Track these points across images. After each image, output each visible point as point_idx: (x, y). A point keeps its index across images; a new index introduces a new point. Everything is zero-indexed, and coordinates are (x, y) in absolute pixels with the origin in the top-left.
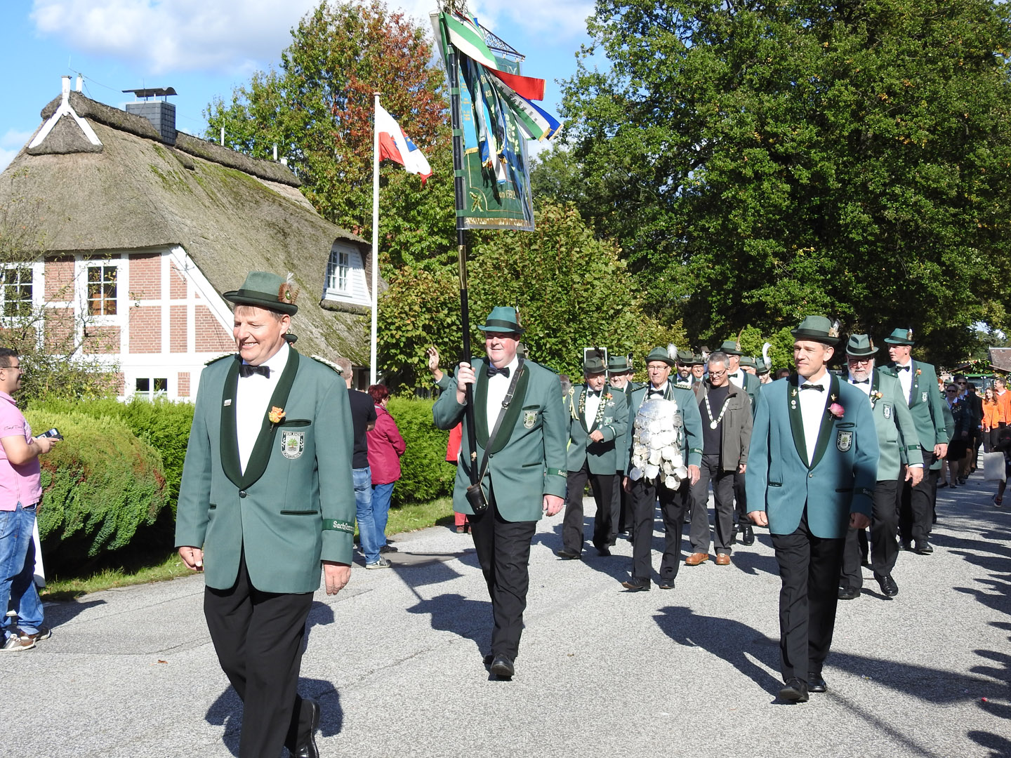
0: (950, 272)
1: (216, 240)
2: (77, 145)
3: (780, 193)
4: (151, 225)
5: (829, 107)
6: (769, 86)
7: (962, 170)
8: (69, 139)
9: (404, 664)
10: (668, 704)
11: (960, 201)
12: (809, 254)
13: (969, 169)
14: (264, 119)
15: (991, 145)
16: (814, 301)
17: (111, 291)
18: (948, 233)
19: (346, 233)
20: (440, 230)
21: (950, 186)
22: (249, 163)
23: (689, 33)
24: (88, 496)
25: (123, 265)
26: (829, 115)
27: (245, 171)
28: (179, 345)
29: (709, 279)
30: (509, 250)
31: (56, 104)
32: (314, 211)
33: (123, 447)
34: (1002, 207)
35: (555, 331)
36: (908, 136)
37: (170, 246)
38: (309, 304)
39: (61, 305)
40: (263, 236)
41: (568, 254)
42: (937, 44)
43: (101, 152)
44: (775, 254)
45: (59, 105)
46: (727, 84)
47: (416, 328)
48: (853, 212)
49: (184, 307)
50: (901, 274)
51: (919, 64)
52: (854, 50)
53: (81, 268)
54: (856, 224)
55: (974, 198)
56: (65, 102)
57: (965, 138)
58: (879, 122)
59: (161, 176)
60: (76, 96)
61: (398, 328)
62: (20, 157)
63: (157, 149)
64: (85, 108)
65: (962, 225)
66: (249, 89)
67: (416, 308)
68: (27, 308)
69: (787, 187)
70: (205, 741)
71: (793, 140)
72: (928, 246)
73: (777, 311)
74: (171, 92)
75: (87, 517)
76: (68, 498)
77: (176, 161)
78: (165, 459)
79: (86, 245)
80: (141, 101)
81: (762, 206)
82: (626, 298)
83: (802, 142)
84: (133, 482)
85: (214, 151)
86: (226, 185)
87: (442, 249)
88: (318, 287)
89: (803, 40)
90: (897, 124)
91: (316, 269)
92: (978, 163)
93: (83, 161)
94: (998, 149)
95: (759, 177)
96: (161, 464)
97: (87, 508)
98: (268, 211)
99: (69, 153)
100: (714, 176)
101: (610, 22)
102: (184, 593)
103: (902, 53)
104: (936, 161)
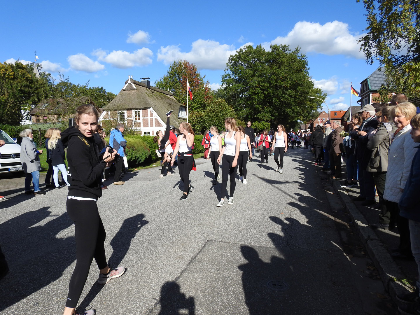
0: (293, 110)
1: (158, 106)
2: (132, 89)
4: (146, 103)
5: (271, 80)
6: (260, 76)
7: (296, 92)
8: (130, 88)
9: (193, 182)
10: (241, 189)
11: (295, 97)
13: (297, 91)
14: (166, 83)
15: (301, 87)
16: (268, 116)
17: (139, 116)
18: (293, 103)
19: (182, 105)
20: (199, 104)
21: (293, 94)
22: (164, 92)
23: (245, 66)
24: (136, 153)
25: (141, 111)
26: (271, 82)
27: (163, 93)
28: (152, 126)
29: (249, 112)
30: (212, 107)
32: (176, 100)
33: (142, 144)
34: (303, 98)
35: (221, 122)
36: (286, 85)
37: (149, 107)
38: (176, 118)
39: (130, 118)
40: (167, 105)
41: (223, 107)
42: (291, 68)
43: (136, 90)
44: (261, 108)
45: (128, 81)
46: (253, 76)
47: (195, 122)
49: (153, 119)
50: (284, 111)
51: (288, 72)
52: (276, 69)
53: (133, 111)
54: (276, 102)
55: (298, 97)
56: (129, 80)
57: (296, 86)
58: (280, 83)
59: (148, 94)
60: (131, 79)
61: (192, 122)
62: (121, 91)
63: (147, 89)
64: (133, 82)
65: (295, 102)
66: (163, 78)
67: (195, 118)
68: (124, 119)
70: (158, 196)
71: (265, 86)
72: (289, 105)
73: (261, 119)
74: (149, 78)
75: (136, 157)
76: (132, 154)
77: (150, 92)
78: (150, 146)
79: (134, 107)
80: (143, 80)
81: (259, 99)
82: (234, 116)
83: (266, 87)
84: (144, 150)
85: (157, 90)
86: (160, 96)
87: (200, 107)
88: (177, 115)
89: (267, 67)
90: (284, 83)
91: (177, 111)
92: (299, 90)
93: (133, 91)
95: (258, 93)
96: (149, 147)
97: (135, 155)
98: (167, 101)
99: (130, 90)
100: (250, 93)
101: (231, 64)
102: (154, 170)
103: (285, 70)
104: (291, 90)
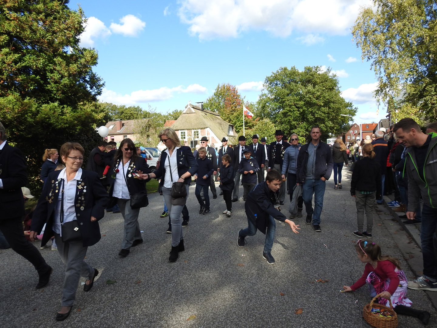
1: (212, 126)
2: (191, 112)
3: (297, 113)
4: (204, 124)
12: (302, 123)
16: (303, 132)
17: (198, 135)
19: (230, 124)
25: (199, 131)
27: (213, 114)
31: (187, 106)
37: (207, 127)
39: (190, 137)
40: (217, 125)
43: (195, 113)
44: (296, 124)
48: (310, 116)
54: (310, 118)
56: (189, 106)
59: (203, 116)
63: (201, 112)
64: (192, 107)
68: (184, 138)
69: (299, 112)
74: (203, 102)
79: (193, 128)
83: (301, 105)
86: (211, 117)
88: (227, 132)
90: (317, 101)
91: (226, 130)
92: (331, 107)
93: (192, 114)
94: (334, 104)
95: (294, 111)
98: (217, 121)
101: (267, 85)
